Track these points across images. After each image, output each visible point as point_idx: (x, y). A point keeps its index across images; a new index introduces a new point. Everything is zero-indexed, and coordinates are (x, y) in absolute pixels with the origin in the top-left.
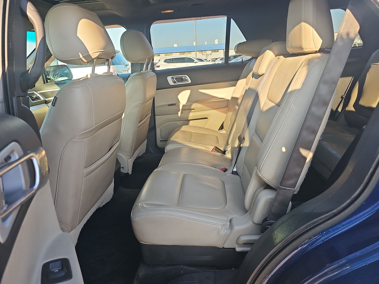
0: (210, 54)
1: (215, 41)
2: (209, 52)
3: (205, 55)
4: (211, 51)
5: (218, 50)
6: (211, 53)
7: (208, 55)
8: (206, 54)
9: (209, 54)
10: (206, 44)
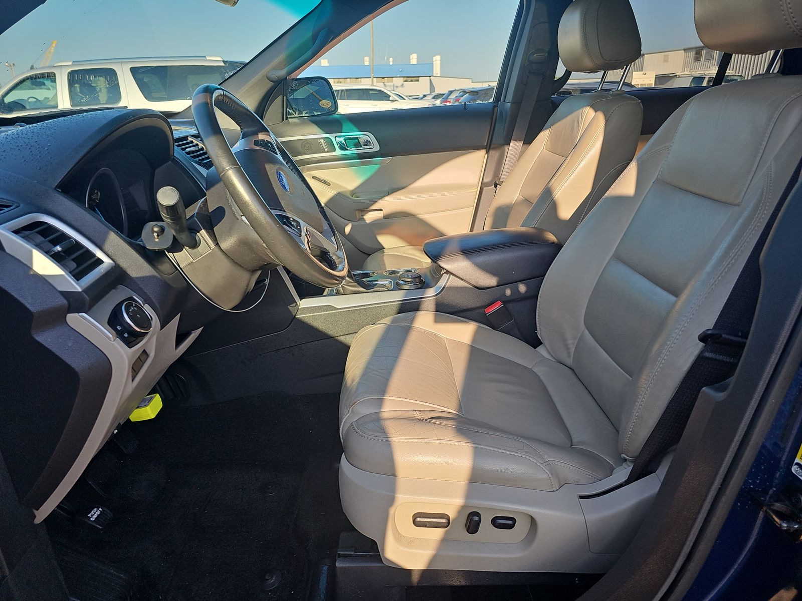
0: (401, 84)
1: (411, 58)
2: (398, 81)
3: (390, 86)
4: (402, 78)
5: (419, 77)
6: (403, 84)
7: (397, 87)
8: (392, 84)
9: (397, 85)
10: (391, 63)
